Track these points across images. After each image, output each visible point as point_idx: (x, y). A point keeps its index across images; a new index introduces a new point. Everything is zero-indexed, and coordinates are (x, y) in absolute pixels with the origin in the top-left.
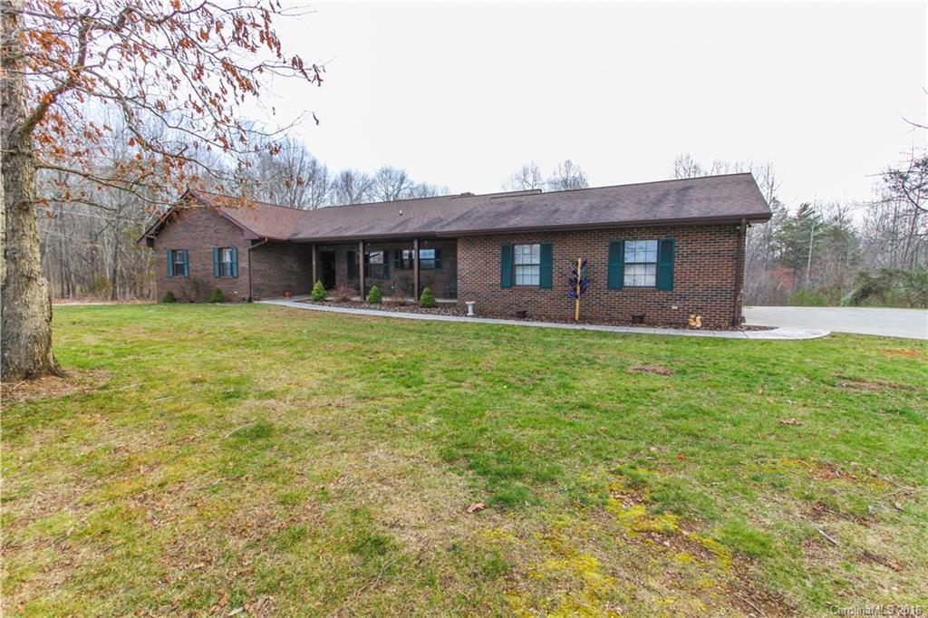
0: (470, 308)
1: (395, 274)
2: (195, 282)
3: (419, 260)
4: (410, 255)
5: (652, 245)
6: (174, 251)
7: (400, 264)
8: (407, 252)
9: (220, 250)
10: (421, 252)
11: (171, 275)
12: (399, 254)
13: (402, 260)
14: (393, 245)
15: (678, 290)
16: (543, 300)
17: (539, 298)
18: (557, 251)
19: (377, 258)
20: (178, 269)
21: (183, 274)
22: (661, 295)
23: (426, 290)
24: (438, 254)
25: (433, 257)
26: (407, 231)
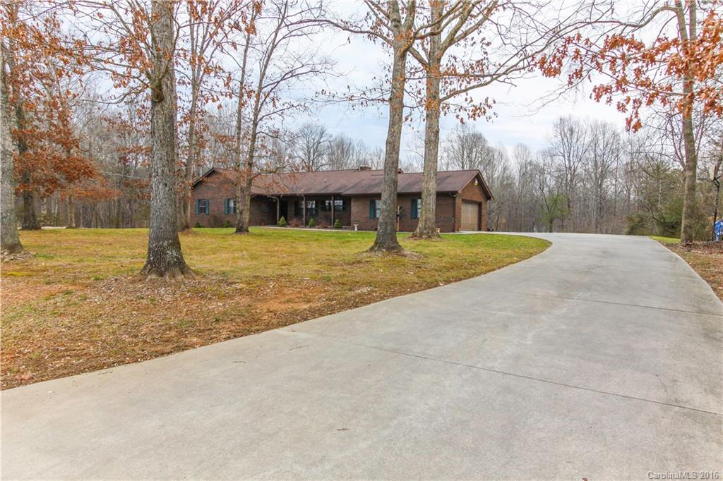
0: (356, 227)
1: (321, 213)
2: (215, 217)
3: (334, 206)
4: (329, 203)
6: (199, 200)
7: (324, 208)
8: (327, 201)
9: (229, 200)
10: (336, 201)
11: (197, 213)
12: (324, 203)
13: (325, 206)
14: (320, 199)
19: (312, 205)
20: (202, 210)
21: (205, 212)
23: (337, 220)
24: (344, 203)
25: (341, 204)
26: (328, 192)
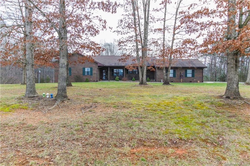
0: (162, 81)
5: (191, 70)
7: (128, 72)
9: (85, 68)
15: (195, 77)
16: (174, 79)
17: (173, 79)
18: (176, 71)
22: (193, 78)
23: (148, 78)
